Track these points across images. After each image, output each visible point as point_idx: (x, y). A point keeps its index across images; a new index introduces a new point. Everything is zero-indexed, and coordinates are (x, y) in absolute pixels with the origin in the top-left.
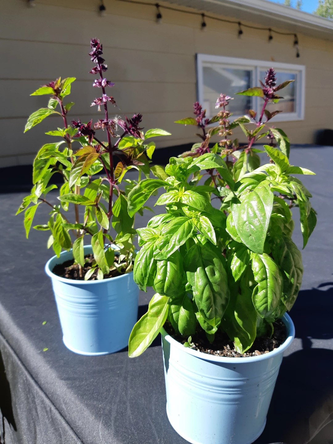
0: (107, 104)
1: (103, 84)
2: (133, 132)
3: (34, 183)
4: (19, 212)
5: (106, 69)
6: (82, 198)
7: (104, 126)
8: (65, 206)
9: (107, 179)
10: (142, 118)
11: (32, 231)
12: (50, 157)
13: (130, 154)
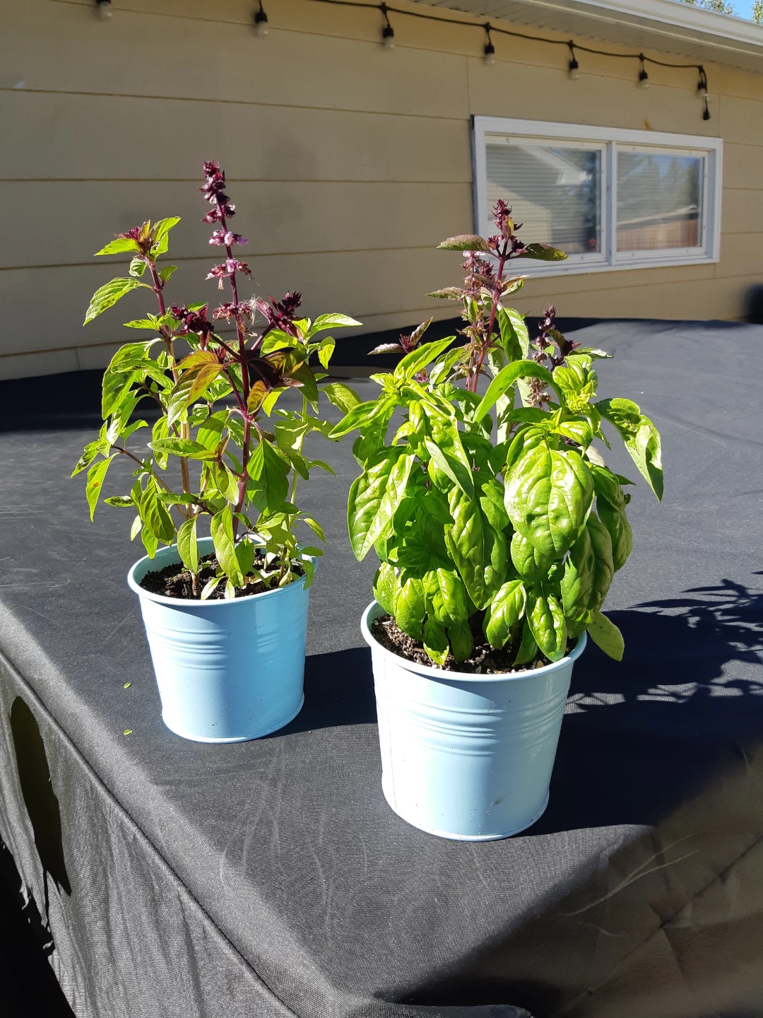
0: (236, 276)
1: (227, 242)
2: (283, 326)
3: (105, 417)
4: (76, 471)
5: (232, 213)
6: (192, 445)
7: (230, 315)
8: (162, 459)
9: (239, 411)
10: (301, 299)
11: (100, 506)
12: (134, 369)
13: (278, 365)
